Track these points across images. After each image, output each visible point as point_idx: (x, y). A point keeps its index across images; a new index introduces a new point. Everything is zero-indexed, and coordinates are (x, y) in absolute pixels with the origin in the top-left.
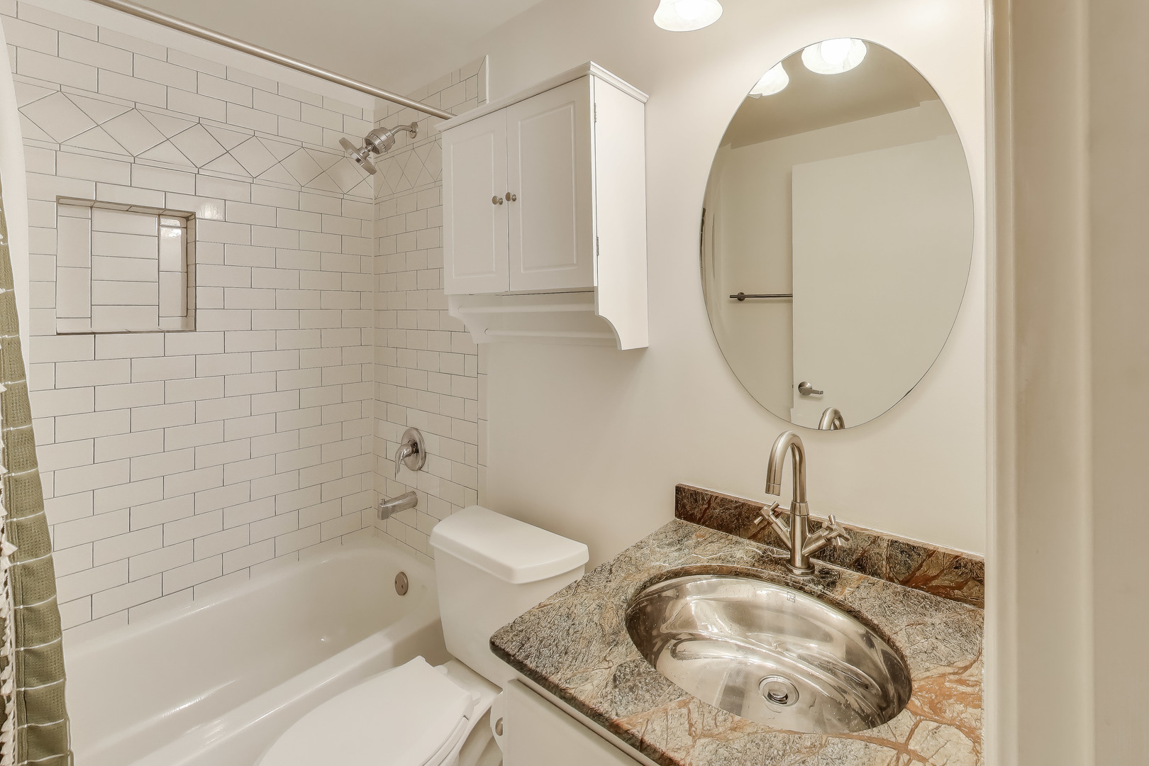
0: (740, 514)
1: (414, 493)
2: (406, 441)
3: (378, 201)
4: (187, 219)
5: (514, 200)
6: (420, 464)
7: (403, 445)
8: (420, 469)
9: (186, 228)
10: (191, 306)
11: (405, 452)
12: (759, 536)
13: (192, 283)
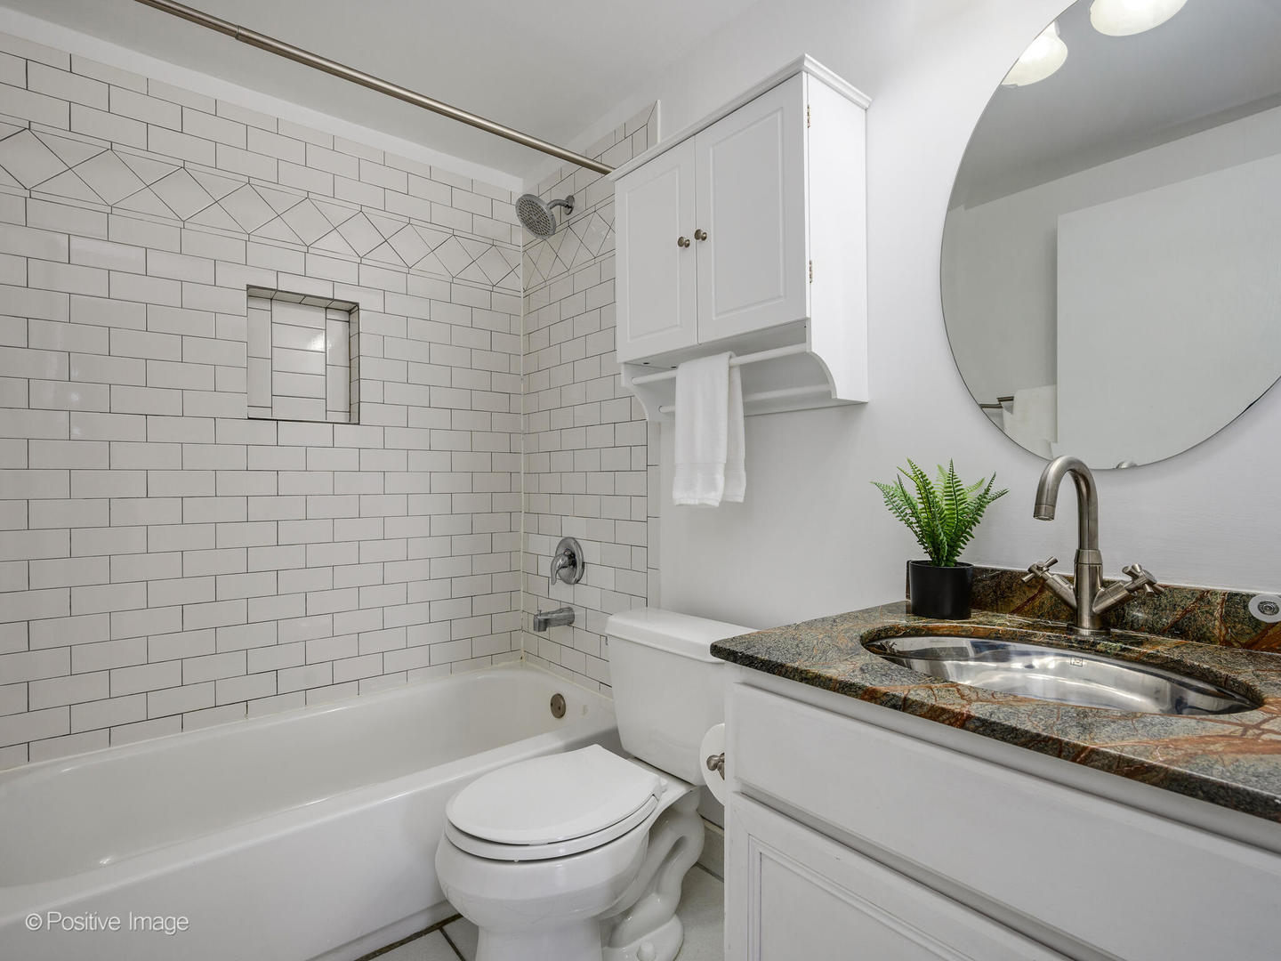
0: (998, 585)
1: (570, 609)
2: (562, 551)
3: (527, 293)
4: (350, 312)
5: (704, 239)
6: (577, 577)
7: (557, 556)
8: (577, 582)
9: (349, 322)
10: (355, 400)
11: (561, 562)
12: (1026, 608)
13: (355, 376)
